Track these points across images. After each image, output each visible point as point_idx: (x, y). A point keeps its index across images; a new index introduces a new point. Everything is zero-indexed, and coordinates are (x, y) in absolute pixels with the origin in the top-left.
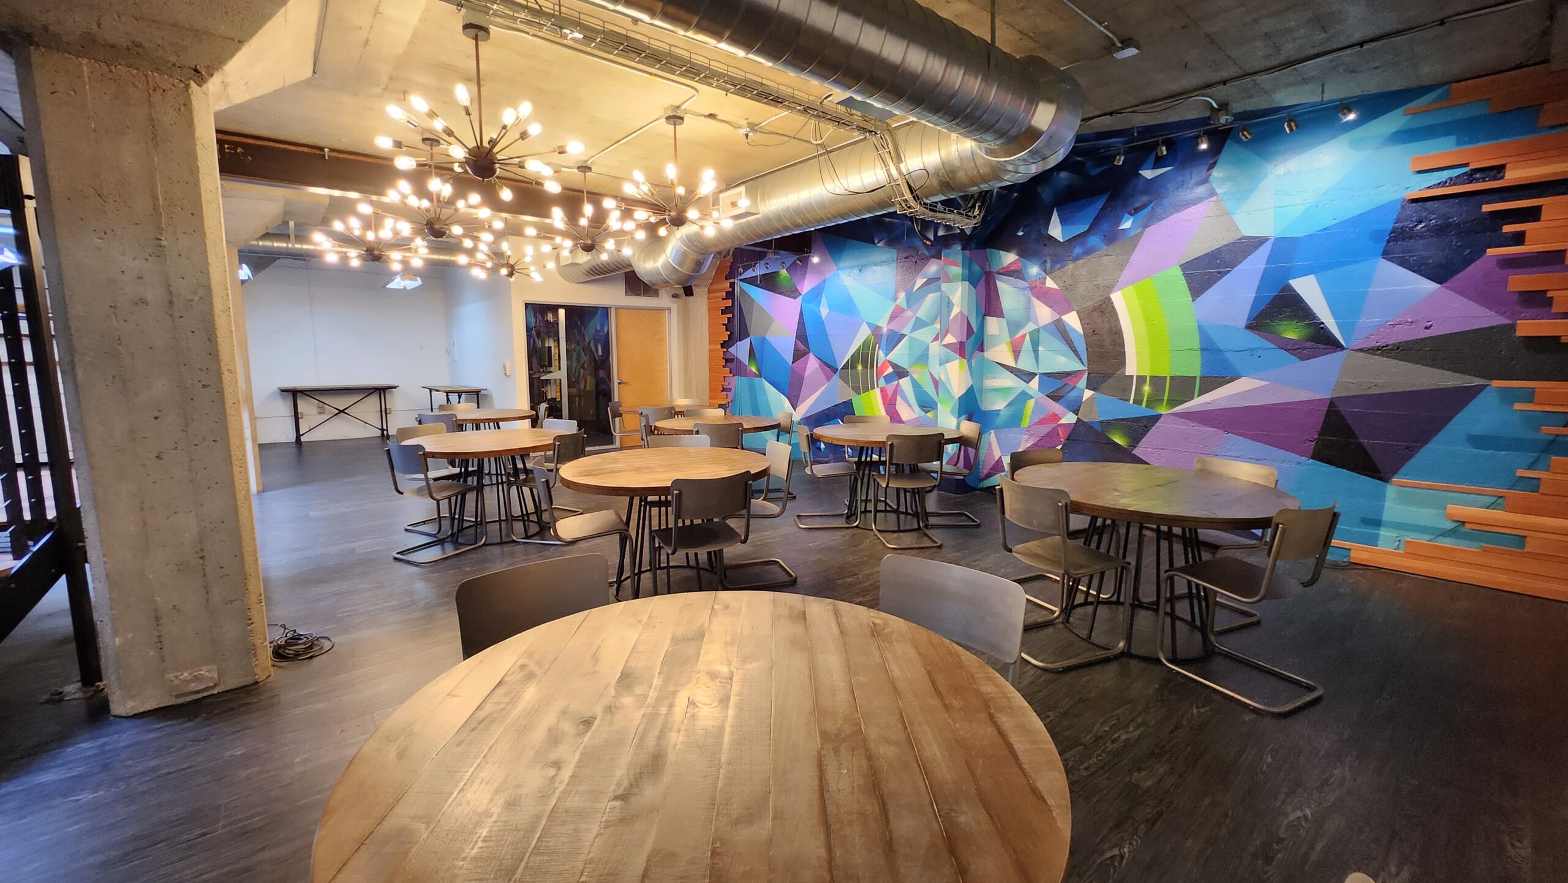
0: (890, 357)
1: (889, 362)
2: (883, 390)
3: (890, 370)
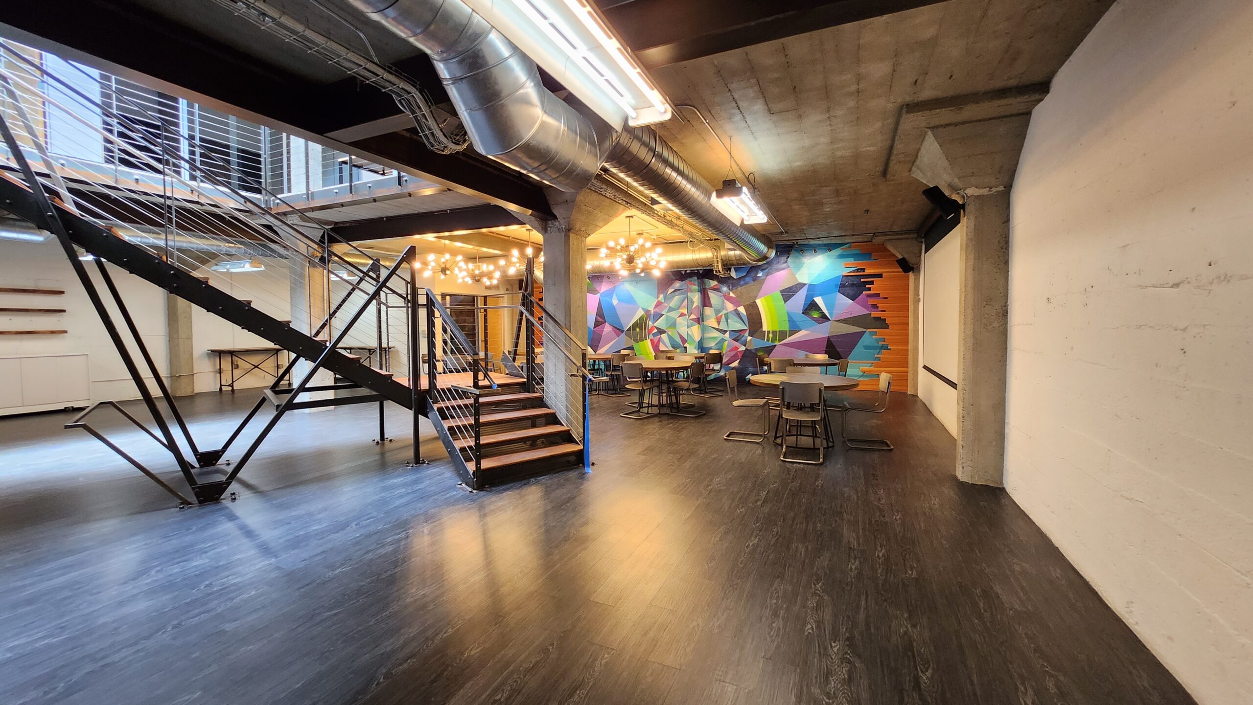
0: (656, 324)
1: (655, 327)
2: (651, 340)
3: (656, 330)
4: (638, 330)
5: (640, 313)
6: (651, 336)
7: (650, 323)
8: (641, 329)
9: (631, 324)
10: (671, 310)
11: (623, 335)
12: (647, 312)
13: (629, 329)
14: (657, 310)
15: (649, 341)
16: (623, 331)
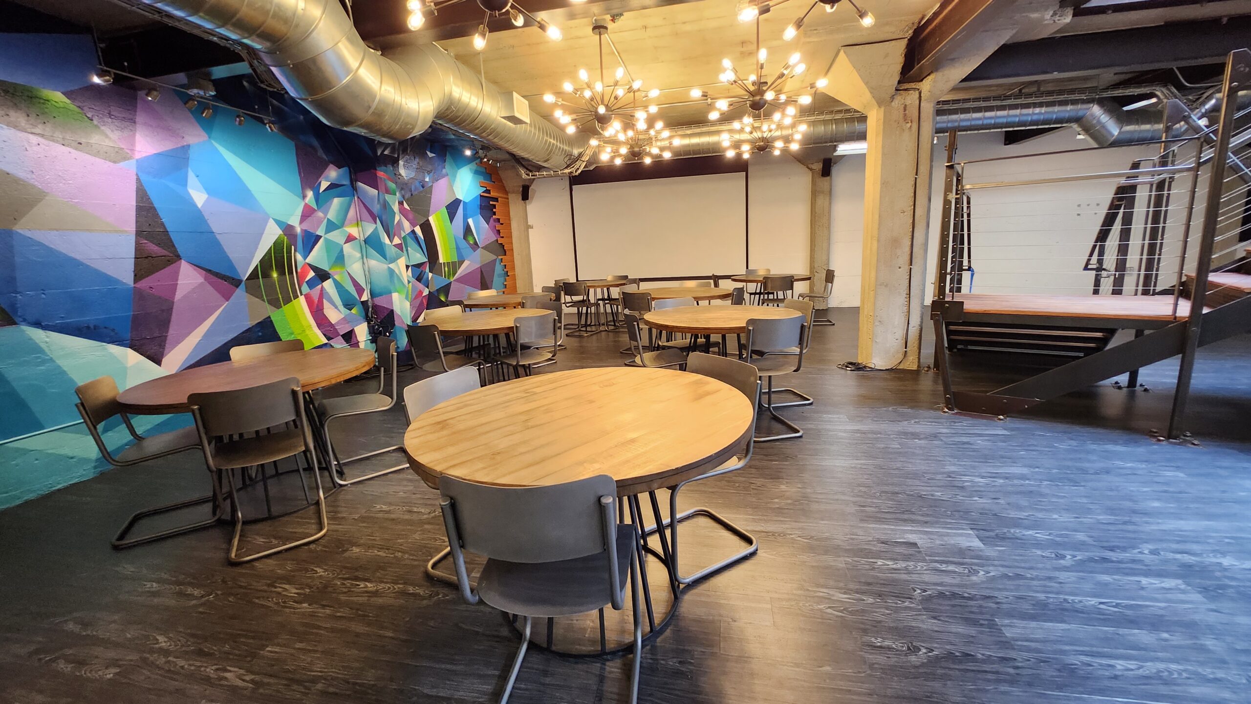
0: (308, 260)
1: (309, 265)
2: (308, 298)
3: (312, 274)
4: (275, 275)
5: (272, 234)
6: (305, 289)
7: (299, 257)
8: (282, 273)
9: (256, 262)
10: (331, 227)
11: (240, 293)
12: (288, 230)
13: (254, 276)
14: (306, 226)
15: (302, 299)
16: (236, 283)
